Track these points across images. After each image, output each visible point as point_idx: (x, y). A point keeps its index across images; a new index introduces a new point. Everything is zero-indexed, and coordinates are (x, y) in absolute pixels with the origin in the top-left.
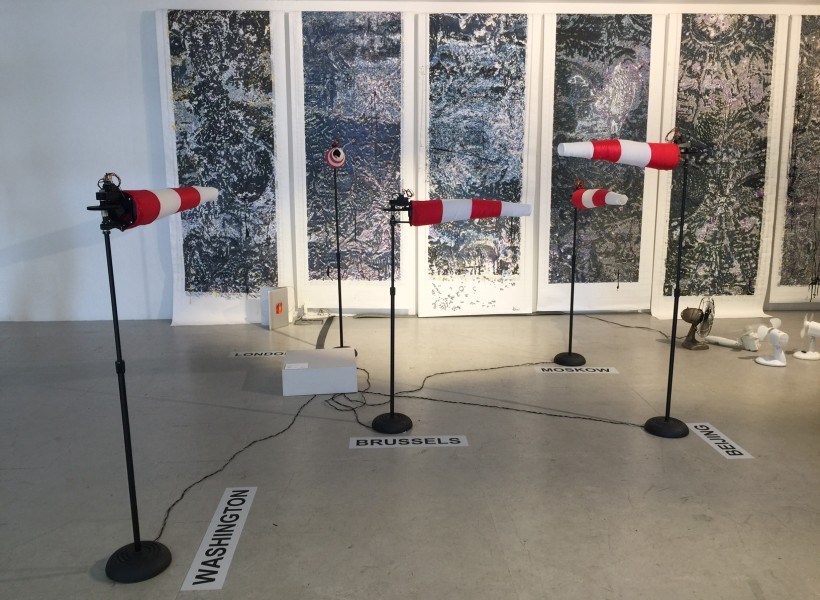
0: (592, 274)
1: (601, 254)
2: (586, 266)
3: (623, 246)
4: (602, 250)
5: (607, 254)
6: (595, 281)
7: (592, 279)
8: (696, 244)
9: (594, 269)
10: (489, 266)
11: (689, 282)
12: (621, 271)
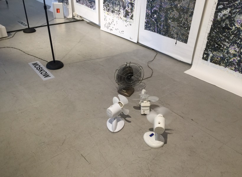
0: (164, 30)
1: (170, 18)
2: (162, 24)
3: (183, 16)
4: (171, 16)
5: (174, 19)
6: (164, 35)
7: (164, 33)
8: (234, 27)
9: (165, 27)
10: (122, 11)
11: (221, 55)
12: (179, 33)
